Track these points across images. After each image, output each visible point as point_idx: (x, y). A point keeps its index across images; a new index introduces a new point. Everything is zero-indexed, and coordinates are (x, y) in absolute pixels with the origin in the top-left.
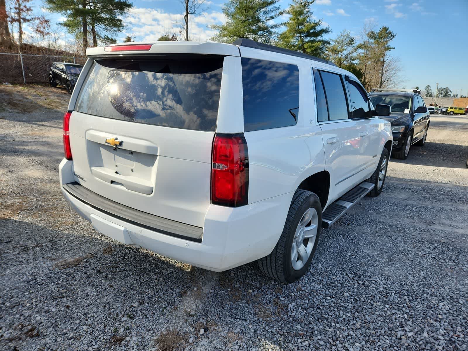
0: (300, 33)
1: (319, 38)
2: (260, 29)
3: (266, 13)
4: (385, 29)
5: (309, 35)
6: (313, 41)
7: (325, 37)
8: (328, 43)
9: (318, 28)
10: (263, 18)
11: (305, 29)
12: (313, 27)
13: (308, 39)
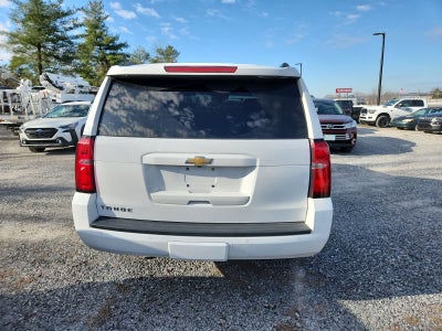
0: (100, 45)
1: (119, 51)
2: (59, 38)
3: (63, 23)
4: (170, 48)
5: (109, 48)
6: (114, 54)
7: (124, 50)
8: (128, 56)
9: (117, 42)
10: (61, 28)
11: (104, 42)
12: (112, 41)
13: (108, 52)
